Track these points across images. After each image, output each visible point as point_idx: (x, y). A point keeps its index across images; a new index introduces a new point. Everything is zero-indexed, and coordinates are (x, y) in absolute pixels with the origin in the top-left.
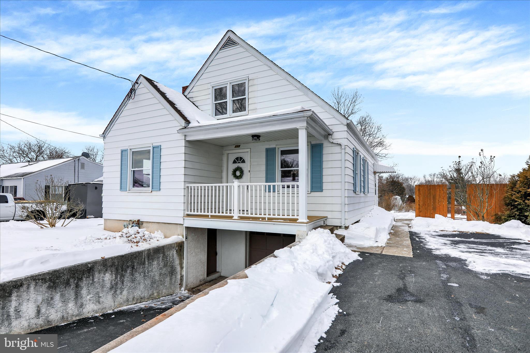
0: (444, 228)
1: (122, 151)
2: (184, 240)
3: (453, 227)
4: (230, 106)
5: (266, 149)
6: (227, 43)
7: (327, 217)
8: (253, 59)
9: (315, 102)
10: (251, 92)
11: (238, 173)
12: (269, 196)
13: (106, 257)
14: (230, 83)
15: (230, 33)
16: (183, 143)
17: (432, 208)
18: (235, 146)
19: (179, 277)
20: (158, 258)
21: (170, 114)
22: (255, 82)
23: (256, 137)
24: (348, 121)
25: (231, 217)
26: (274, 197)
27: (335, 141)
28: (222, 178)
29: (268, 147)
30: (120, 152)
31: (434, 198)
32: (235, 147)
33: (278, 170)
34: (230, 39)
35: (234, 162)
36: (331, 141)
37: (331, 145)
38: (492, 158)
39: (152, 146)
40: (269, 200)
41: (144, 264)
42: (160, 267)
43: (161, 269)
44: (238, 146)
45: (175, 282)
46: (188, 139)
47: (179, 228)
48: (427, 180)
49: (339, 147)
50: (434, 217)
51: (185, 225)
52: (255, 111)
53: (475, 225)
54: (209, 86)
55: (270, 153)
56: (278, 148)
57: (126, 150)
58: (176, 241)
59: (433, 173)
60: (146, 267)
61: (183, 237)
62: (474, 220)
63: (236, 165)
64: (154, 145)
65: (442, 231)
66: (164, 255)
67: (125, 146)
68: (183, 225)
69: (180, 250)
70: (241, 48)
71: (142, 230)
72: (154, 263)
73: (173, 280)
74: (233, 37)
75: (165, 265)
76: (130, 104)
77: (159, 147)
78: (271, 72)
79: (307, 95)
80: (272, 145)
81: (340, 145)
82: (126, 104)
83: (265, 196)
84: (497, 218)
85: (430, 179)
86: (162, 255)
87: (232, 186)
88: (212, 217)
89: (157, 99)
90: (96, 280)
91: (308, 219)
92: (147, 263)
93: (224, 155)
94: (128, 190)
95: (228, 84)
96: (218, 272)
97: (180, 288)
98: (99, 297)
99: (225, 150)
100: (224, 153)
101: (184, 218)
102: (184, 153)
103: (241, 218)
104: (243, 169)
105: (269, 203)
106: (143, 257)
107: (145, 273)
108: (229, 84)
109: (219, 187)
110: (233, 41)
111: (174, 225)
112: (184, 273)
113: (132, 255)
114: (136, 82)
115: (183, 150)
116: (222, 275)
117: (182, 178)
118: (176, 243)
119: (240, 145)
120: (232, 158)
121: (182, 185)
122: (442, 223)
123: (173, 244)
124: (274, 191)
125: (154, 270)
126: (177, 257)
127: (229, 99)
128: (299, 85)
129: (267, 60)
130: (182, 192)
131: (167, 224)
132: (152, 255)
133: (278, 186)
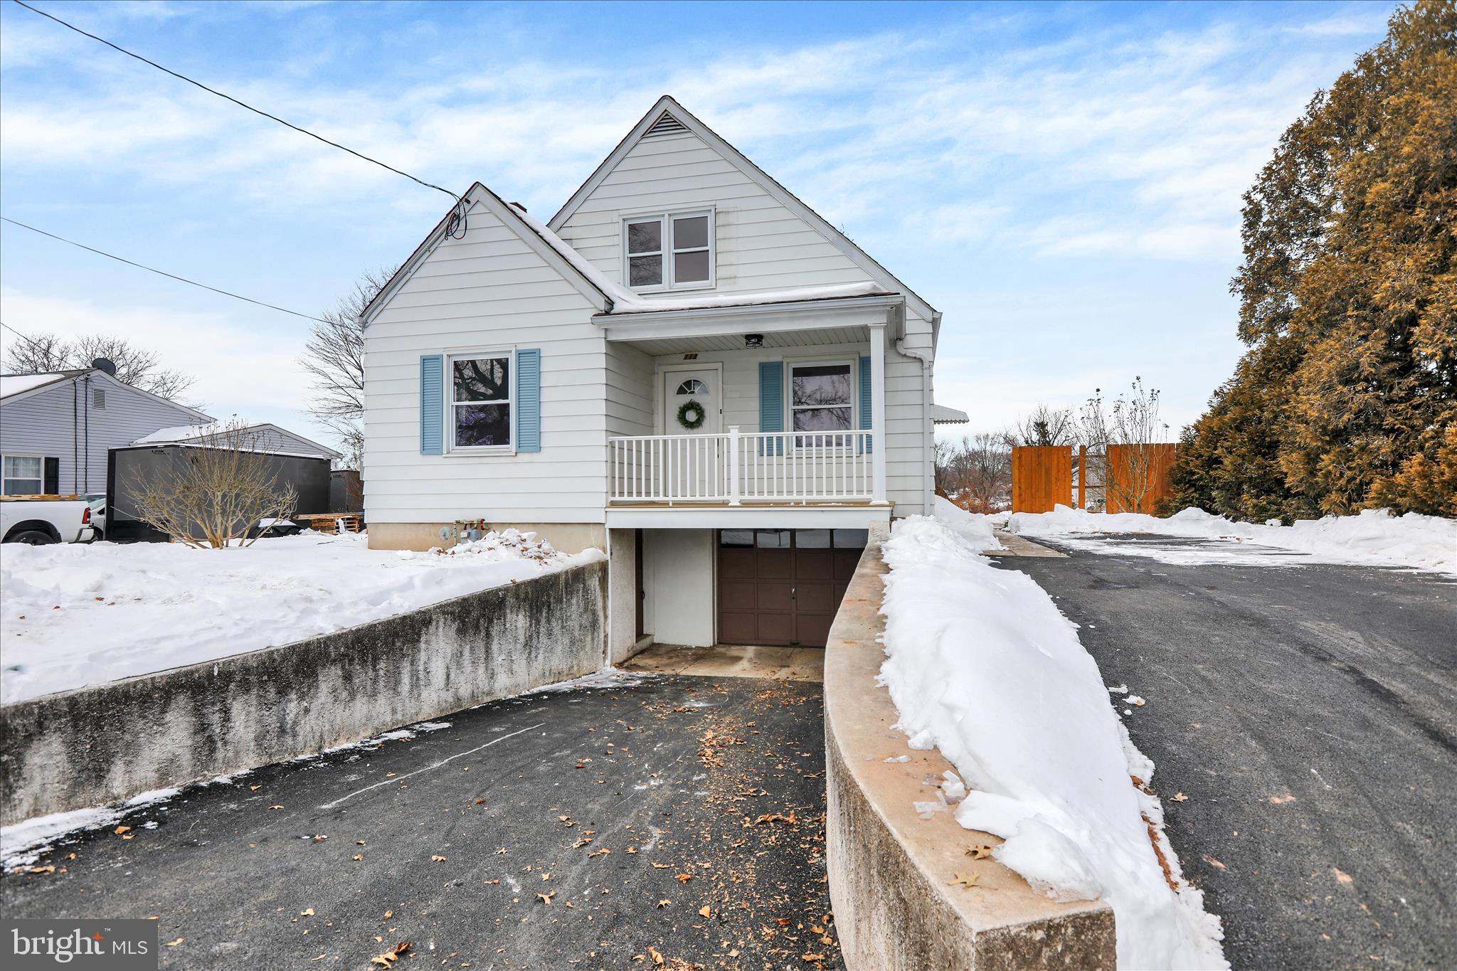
0: (1077, 528)
1: (424, 360)
2: (608, 556)
3: (1092, 526)
4: (668, 268)
5: (760, 364)
6: (659, 123)
7: (894, 502)
8: (726, 167)
9: (868, 273)
10: (723, 239)
11: (691, 416)
12: (770, 465)
13: (518, 580)
14: (670, 215)
15: (666, 103)
16: (602, 347)
17: (1043, 495)
18: (684, 355)
19: (602, 636)
20: (578, 591)
21: (565, 280)
22: (732, 218)
23: (755, 339)
24: (935, 313)
25: (725, 504)
26: (780, 465)
27: (910, 353)
28: (653, 427)
29: (764, 359)
30: (418, 361)
31: (1048, 473)
32: (685, 358)
33: (788, 408)
34: (667, 115)
35: (681, 391)
36: (903, 351)
37: (901, 360)
38: (1154, 394)
39: (516, 351)
40: (770, 472)
41: (561, 602)
42: (580, 611)
43: (581, 616)
44: (691, 356)
45: (597, 646)
46: (612, 337)
47: (593, 533)
48: (971, 450)
49: (918, 364)
50: (1052, 509)
51: (608, 526)
52: (732, 281)
53: (1127, 521)
54: (615, 217)
55: (770, 374)
56: (788, 363)
57: (437, 359)
58: (597, 558)
59: (983, 433)
60: (564, 608)
61: (605, 552)
62: (1123, 512)
63: (685, 399)
64: (522, 347)
66: (584, 584)
67: (433, 347)
68: (604, 524)
69: (604, 578)
70: (694, 139)
71: (529, 535)
72: (573, 601)
73: (596, 643)
74: (674, 111)
75: (586, 610)
76: (446, 249)
77: (535, 354)
78: (768, 202)
79: (850, 257)
80: (774, 357)
81: (921, 360)
82: (432, 249)
83: (761, 465)
84: (1161, 507)
85: (977, 448)
87: (725, 440)
88: (676, 504)
89: (526, 243)
90: (508, 625)
92: (565, 600)
93: (656, 375)
94: (445, 452)
95: (663, 216)
96: (648, 635)
97: (604, 658)
98: (512, 661)
99: (659, 365)
100: (656, 371)
101: (607, 510)
102: (606, 369)
103: (745, 504)
104: (704, 407)
105: (770, 478)
107: (563, 622)
108: (666, 216)
109: (648, 442)
110: (675, 121)
111: (580, 526)
112: (609, 630)
113: (548, 581)
114: (465, 199)
115: (602, 362)
116: (655, 641)
117: (602, 423)
118: (599, 562)
119: (696, 355)
120: (676, 381)
121: (602, 439)
123: (595, 563)
124: (780, 454)
125: (573, 617)
126: (601, 594)
127: (667, 250)
128: (833, 235)
129: (758, 174)
130: (603, 454)
131: (559, 526)
132: (570, 584)
133: (788, 438)
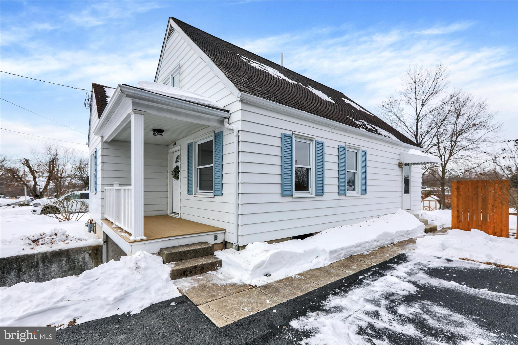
0: (470, 256)
2: (102, 243)
3: (488, 256)
5: (188, 144)
7: (225, 230)
8: (182, 41)
10: (182, 80)
14: (172, 75)
20: (60, 261)
22: (184, 68)
28: (167, 179)
31: (485, 201)
32: (174, 145)
33: (195, 168)
35: (176, 161)
36: (227, 126)
41: (37, 267)
42: (63, 270)
43: (65, 272)
51: (103, 229)
55: (190, 149)
56: (196, 142)
58: (89, 245)
60: (40, 270)
63: (176, 165)
65: (464, 259)
66: (69, 258)
69: (96, 253)
70: (176, 33)
72: (52, 266)
79: (212, 71)
81: (234, 131)
86: (66, 258)
91: (144, 236)
92: (41, 266)
93: (168, 154)
95: (170, 77)
100: (168, 152)
106: (36, 260)
107: (38, 276)
118: (89, 247)
119: (176, 143)
120: (175, 157)
122: (472, 245)
123: (84, 247)
125: (53, 273)
126: (92, 261)
132: (49, 259)
